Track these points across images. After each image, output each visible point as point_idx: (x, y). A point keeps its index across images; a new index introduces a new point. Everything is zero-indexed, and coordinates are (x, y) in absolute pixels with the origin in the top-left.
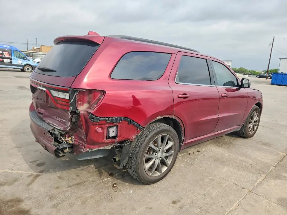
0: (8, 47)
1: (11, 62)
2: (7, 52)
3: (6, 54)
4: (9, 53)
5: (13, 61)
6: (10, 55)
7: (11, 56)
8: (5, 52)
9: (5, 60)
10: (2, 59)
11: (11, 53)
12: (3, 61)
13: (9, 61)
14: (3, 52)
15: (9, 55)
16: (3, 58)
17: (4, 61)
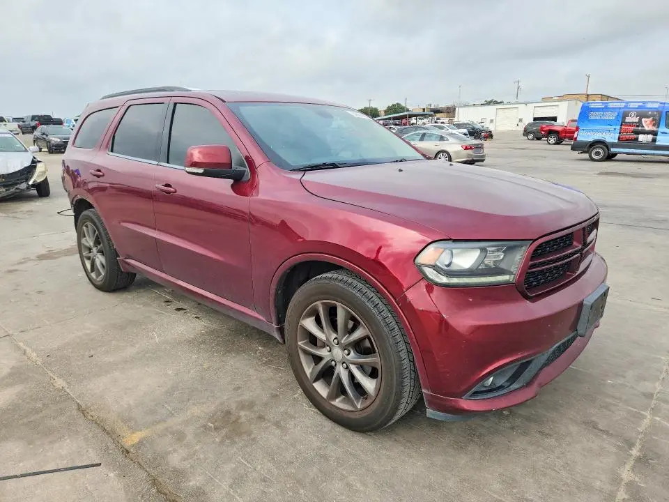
0: (655, 106)
1: (654, 140)
2: (651, 119)
3: (647, 124)
4: (653, 120)
5: (658, 138)
6: (657, 124)
7: (658, 127)
8: (646, 119)
9: (642, 138)
10: (635, 136)
11: (660, 120)
12: (637, 139)
13: (650, 137)
14: (640, 120)
15: (654, 125)
16: (638, 133)
17: (639, 140)
